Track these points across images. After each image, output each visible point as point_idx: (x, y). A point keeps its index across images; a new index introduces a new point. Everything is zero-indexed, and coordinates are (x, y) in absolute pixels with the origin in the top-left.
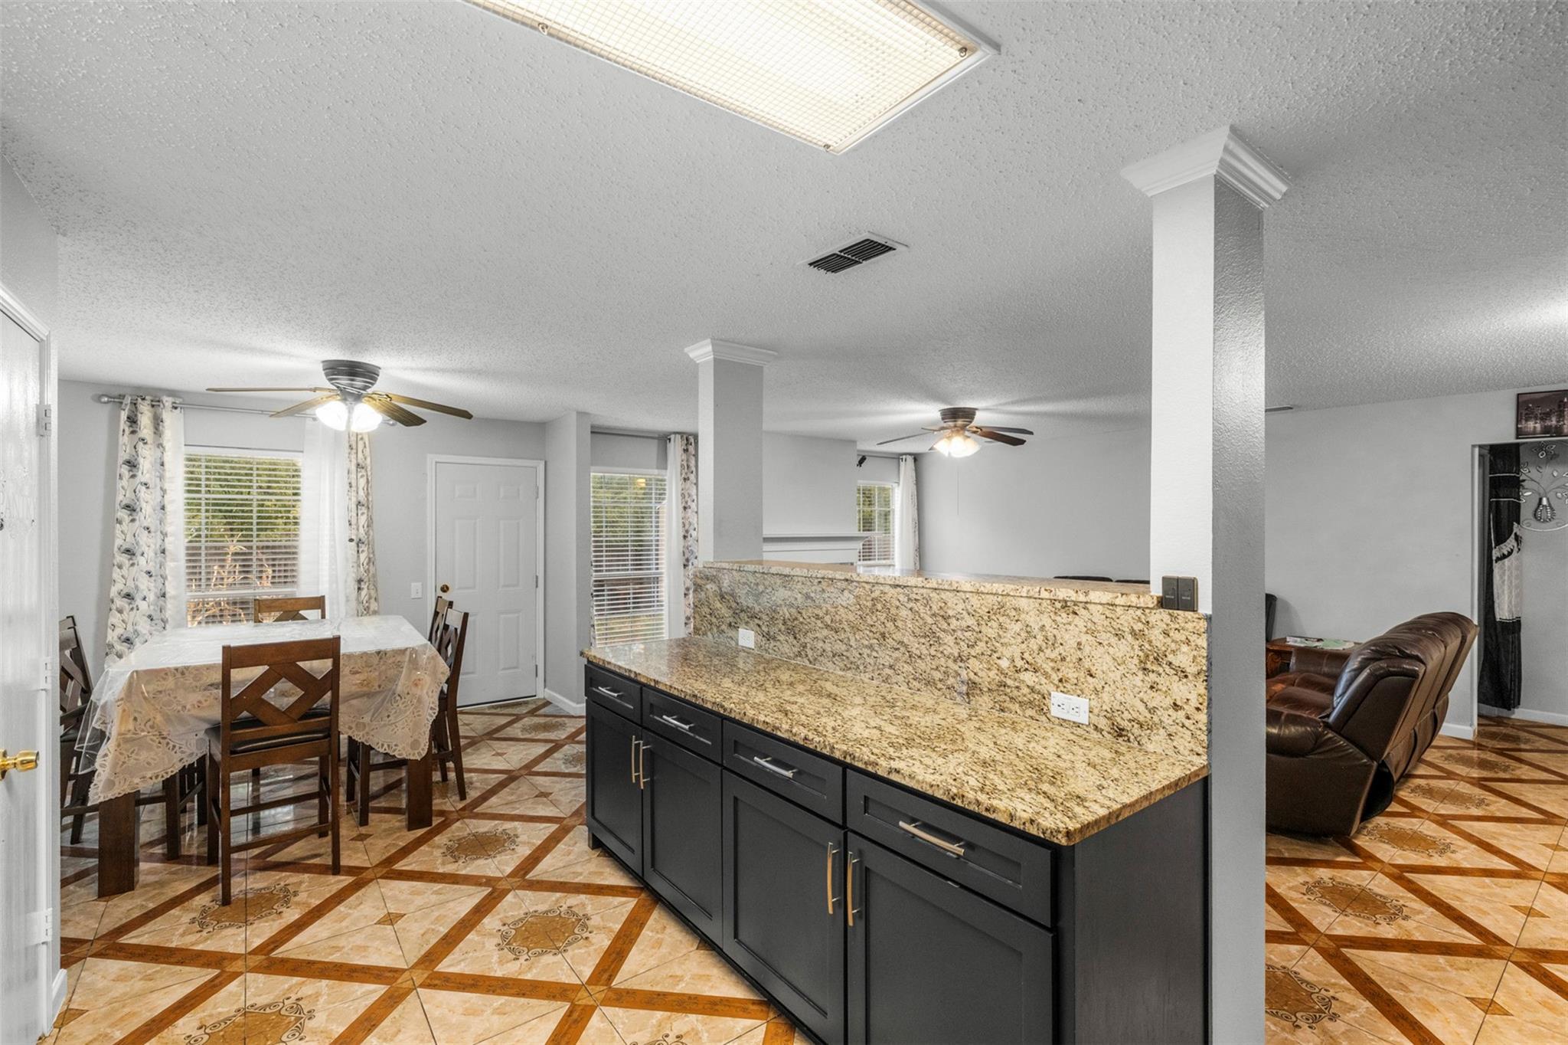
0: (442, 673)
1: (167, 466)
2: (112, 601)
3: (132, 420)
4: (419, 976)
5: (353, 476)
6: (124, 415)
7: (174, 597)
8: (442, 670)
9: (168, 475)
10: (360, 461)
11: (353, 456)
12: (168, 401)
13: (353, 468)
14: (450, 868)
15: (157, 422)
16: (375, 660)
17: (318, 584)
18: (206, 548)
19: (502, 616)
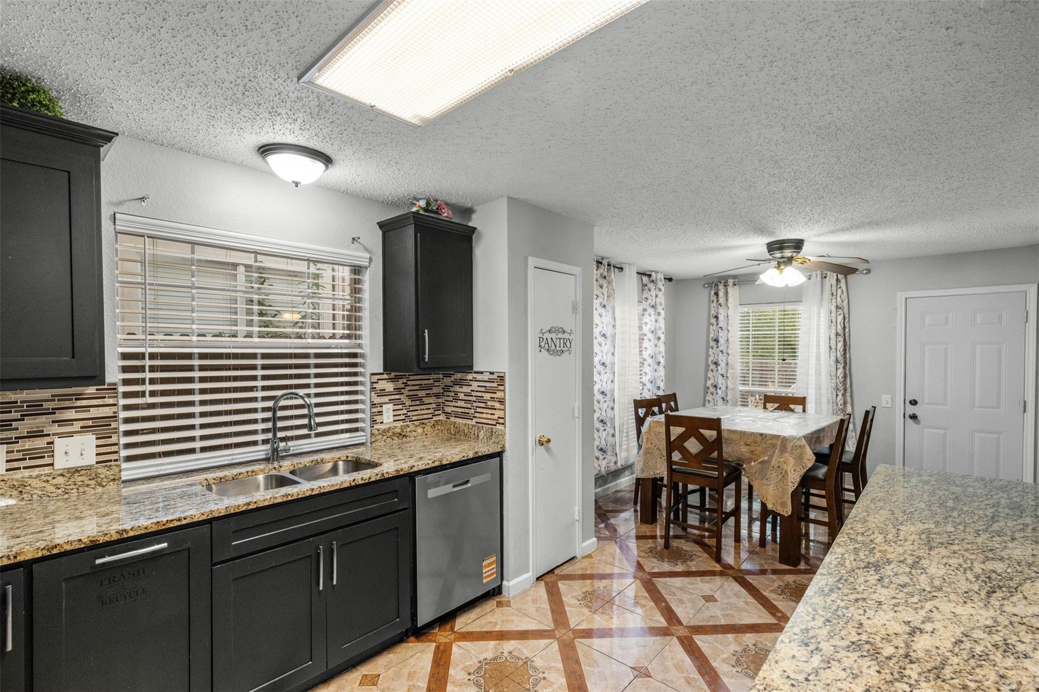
0: (808, 460)
1: (730, 318)
2: (708, 388)
3: (717, 294)
4: (682, 632)
5: (833, 315)
6: (712, 293)
7: (732, 389)
8: (808, 457)
9: (730, 322)
10: (838, 304)
11: (834, 301)
12: (731, 282)
13: (834, 309)
14: (772, 596)
15: (726, 293)
16: (759, 439)
17: (807, 389)
18: (753, 363)
19: (977, 435)
